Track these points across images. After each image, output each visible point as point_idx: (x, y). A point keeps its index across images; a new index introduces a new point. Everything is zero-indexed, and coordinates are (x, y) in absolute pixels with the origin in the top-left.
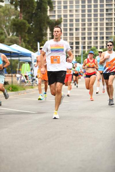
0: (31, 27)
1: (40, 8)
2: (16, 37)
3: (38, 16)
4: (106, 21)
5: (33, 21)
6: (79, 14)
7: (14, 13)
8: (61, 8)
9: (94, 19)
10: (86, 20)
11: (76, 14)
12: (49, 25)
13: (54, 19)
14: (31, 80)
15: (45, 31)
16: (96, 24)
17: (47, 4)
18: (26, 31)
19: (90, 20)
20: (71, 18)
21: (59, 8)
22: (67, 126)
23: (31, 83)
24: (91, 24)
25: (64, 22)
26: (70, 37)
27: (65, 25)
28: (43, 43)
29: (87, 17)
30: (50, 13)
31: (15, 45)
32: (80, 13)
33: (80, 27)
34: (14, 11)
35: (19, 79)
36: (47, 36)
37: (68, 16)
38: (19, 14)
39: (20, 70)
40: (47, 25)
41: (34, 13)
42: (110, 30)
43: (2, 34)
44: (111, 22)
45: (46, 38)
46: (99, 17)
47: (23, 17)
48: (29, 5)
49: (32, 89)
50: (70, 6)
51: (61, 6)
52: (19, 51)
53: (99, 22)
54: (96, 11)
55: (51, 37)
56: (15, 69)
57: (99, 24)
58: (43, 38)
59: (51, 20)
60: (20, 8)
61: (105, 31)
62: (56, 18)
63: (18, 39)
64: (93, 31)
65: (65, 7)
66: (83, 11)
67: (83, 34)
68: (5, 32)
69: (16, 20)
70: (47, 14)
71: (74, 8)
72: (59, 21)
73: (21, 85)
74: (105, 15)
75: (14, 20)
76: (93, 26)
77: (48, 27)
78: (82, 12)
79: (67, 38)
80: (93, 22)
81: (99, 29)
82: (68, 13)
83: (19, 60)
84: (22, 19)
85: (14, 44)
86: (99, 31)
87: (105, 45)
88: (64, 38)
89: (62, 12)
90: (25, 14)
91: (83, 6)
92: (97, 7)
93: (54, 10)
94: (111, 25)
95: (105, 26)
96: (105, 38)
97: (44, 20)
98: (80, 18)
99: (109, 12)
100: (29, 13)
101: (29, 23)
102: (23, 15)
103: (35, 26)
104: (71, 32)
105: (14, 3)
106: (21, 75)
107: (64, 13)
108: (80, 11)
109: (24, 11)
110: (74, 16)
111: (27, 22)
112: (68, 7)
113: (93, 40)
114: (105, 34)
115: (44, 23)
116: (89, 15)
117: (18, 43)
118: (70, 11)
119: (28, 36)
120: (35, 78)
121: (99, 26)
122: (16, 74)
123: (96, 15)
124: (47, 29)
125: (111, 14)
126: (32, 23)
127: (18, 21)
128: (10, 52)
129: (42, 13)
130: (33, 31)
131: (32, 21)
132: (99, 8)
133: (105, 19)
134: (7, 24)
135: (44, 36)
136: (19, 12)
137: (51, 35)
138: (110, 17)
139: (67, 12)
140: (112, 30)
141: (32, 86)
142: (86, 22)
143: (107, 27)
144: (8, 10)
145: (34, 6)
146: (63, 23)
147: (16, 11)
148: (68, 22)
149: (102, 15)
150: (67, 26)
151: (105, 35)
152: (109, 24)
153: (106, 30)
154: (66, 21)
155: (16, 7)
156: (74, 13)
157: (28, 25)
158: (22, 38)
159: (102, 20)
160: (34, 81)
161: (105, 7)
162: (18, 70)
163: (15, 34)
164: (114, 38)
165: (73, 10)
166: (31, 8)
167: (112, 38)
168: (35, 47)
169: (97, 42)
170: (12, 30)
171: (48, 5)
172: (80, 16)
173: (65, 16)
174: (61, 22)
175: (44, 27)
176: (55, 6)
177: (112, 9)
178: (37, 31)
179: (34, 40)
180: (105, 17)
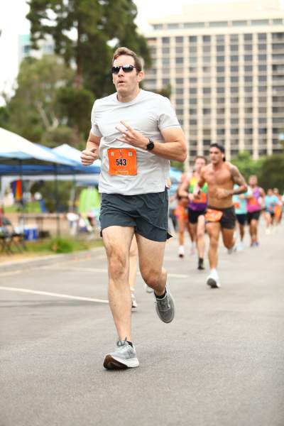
2: (66, 130)
4: (273, 92)
6: (210, 78)
7: (63, 74)
9: (245, 87)
10: (228, 90)
11: (204, 78)
16: (250, 100)
19: (234, 90)
20: (193, 85)
21: (166, 61)
22: (185, 334)
24: (236, 100)
26: (190, 129)
29: (228, 84)
31: (65, 146)
32: (214, 73)
33: (214, 105)
34: (63, 71)
35: (75, 225)
37: (186, 81)
39: (77, 203)
42: (282, 113)
43: (35, 121)
46: (256, 82)
47: (83, 83)
48: (97, 57)
50: (190, 57)
51: (169, 59)
52: (73, 161)
53: (255, 93)
54: (248, 68)
56: (64, 202)
57: (255, 100)
60: (78, 63)
61: (269, 114)
62: (159, 86)
63: (72, 133)
64: (242, 115)
65: (179, 60)
66: (221, 69)
67: (221, 121)
68: (41, 119)
69: (68, 90)
71: (200, 63)
73: (79, 238)
74: (269, 78)
75: (62, 90)
76: (242, 104)
78: (218, 72)
80: (242, 94)
81: (255, 111)
82: (187, 75)
83: (75, 182)
84: (81, 87)
85: (62, 143)
86: (255, 114)
87: (270, 146)
89: (173, 71)
90: (88, 77)
91: (221, 59)
92: (251, 61)
93: (154, 67)
95: (270, 104)
96: (270, 131)
98: (214, 84)
99: (279, 73)
100: (95, 73)
102: (83, 77)
104: (193, 117)
105: (63, 51)
106: (80, 216)
107: (177, 73)
108: (214, 70)
110: (200, 80)
111: (91, 95)
112: (186, 60)
113: (242, 135)
114: (270, 121)
116: (234, 79)
118: (191, 69)
121: (255, 104)
122: (68, 213)
123: (248, 79)
125: (282, 77)
127: (71, 93)
128: (54, 165)
132: (255, 62)
133: (269, 89)
134: (48, 99)
136: (75, 74)
138: (282, 83)
139: (182, 73)
142: (228, 94)
143: (275, 105)
144: (50, 67)
146: (174, 98)
148: (186, 95)
149: (262, 79)
151: (270, 125)
152: (280, 100)
153: (273, 113)
154: (181, 92)
155: (67, 59)
156: (200, 74)
159: (263, 89)
161: (270, 61)
162: (71, 203)
163: (65, 121)
165: (196, 67)
166: (101, 62)
169: (251, 141)
170: (58, 113)
171: (142, 57)
172: (214, 80)
173: (180, 81)
180: (270, 82)
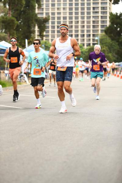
0: (19, 24)
1: (28, 6)
2: (5, 34)
3: (26, 14)
4: (93, 19)
5: (22, 19)
6: (66, 12)
7: (3, 10)
8: (49, 6)
9: (81, 17)
10: (74, 18)
11: (63, 12)
12: (37, 23)
13: (42, 16)
14: (19, 76)
15: (33, 29)
16: (83, 22)
17: (35, 2)
18: (15, 28)
19: (77, 18)
20: (59, 16)
21: (47, 5)
22: (53, 122)
23: (19, 80)
24: (78, 22)
25: (52, 20)
26: (57, 35)
27: (53, 23)
28: (31, 40)
29: (74, 15)
30: (38, 11)
31: (4, 42)
32: (68, 11)
34: (3, 9)
35: (7, 75)
36: (35, 33)
37: (56, 14)
38: (8, 11)
40: (35, 23)
41: (23, 11)
42: (97, 28)
44: (98, 20)
45: (34, 35)
46: (86, 15)
47: (12, 14)
48: (18, 3)
49: (20, 85)
50: (58, 4)
51: (49, 4)
53: (86, 19)
54: (83, 9)
55: (39, 34)
56: (3, 66)
57: (86, 22)
58: (31, 35)
59: (39, 17)
60: (9, 6)
61: (91, 28)
62: (44, 16)
63: (7, 36)
64: (80, 29)
65: (53, 5)
66: (71, 9)
69: (5, 17)
70: (35, 11)
71: (62, 6)
72: (47, 19)
73: (9, 81)
74: (92, 13)
75: (3, 17)
76: (80, 24)
77: (36, 25)
78: (69, 10)
79: (54, 35)
80: (80, 20)
81: (86, 27)
82: (56, 11)
84: (11, 16)
85: (2, 41)
86: (85, 28)
87: (91, 42)
88: (51, 35)
89: (50, 9)
90: (14, 12)
91: (71, 4)
92: (78, 6)
93: (42, 8)
94: (97, 23)
95: (92, 24)
96: (91, 36)
97: (32, 18)
98: (68, 15)
99: (96, 11)
100: (17, 10)
101: (18, 20)
102: (12, 12)
103: (23, 24)
105: (3, 0)
107: (52, 10)
108: (68, 9)
109: (12, 9)
110: (62, 14)
111: (15, 20)
112: (56, 5)
113: (80, 37)
114: (91, 31)
115: (32, 20)
116: (77, 13)
117: (6, 40)
118: (58, 9)
119: (16, 34)
120: (23, 74)
121: (86, 24)
122: (5, 70)
123: (83, 13)
124: (35, 26)
125: (97, 12)
126: (20, 20)
127: (6, 18)
129: (31, 11)
130: (21, 29)
131: (20, 18)
132: (86, 6)
133: (92, 17)
135: (31, 33)
136: (8, 10)
137: (39, 32)
138: (97, 15)
139: (54, 10)
140: (98, 28)
141: (20, 82)
142: (74, 20)
143: (94, 24)
145: (22, 4)
146: (50, 21)
147: (5, 8)
148: (56, 20)
149: (89, 13)
150: (54, 24)
151: (91, 33)
152: (96, 22)
153: (93, 28)
154: (54, 18)
155: (5, 4)
156: (62, 11)
157: (16, 22)
158: (10, 35)
159: (89, 18)
160: (22, 78)
161: (92, 6)
162: (6, 66)
163: (4, 31)
164: (100, 36)
165: (60, 8)
166: (20, 6)
167: (98, 36)
168: (23, 44)
169: (84, 40)
170: (1, 27)
171: (37, 3)
172: (68, 14)
173: (53, 14)
174: (49, 19)
175: (32, 25)
176: (43, 4)
177: (98, 7)
178: (26, 28)
179: (22, 37)
180: (92, 15)
